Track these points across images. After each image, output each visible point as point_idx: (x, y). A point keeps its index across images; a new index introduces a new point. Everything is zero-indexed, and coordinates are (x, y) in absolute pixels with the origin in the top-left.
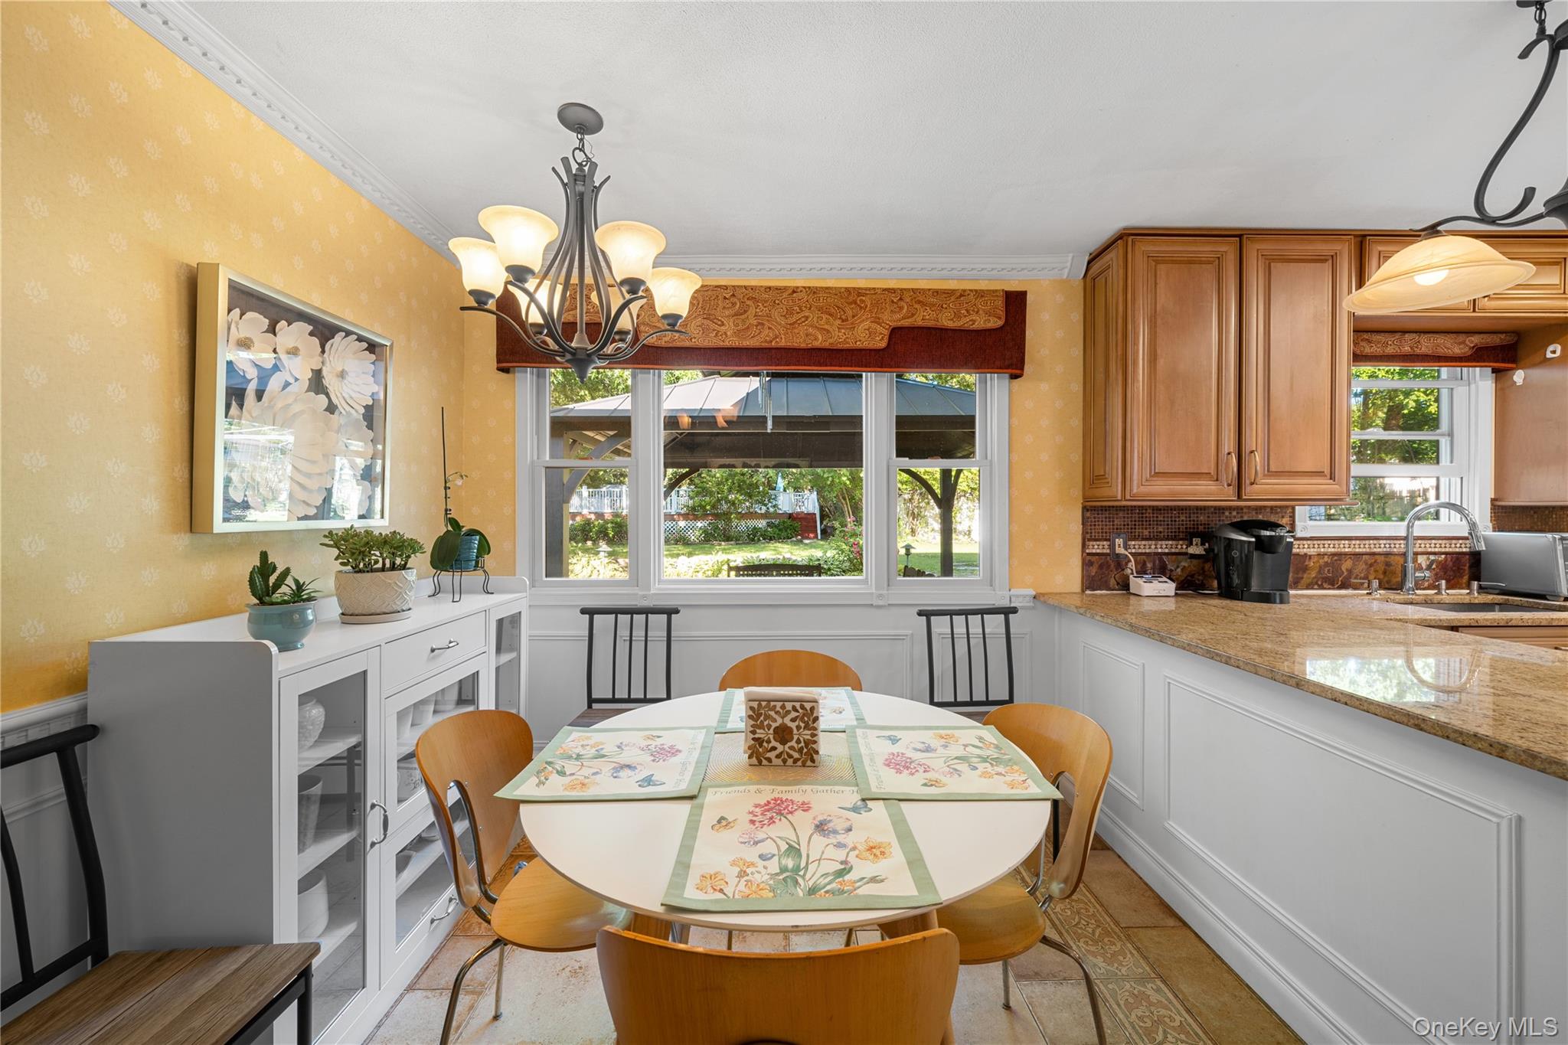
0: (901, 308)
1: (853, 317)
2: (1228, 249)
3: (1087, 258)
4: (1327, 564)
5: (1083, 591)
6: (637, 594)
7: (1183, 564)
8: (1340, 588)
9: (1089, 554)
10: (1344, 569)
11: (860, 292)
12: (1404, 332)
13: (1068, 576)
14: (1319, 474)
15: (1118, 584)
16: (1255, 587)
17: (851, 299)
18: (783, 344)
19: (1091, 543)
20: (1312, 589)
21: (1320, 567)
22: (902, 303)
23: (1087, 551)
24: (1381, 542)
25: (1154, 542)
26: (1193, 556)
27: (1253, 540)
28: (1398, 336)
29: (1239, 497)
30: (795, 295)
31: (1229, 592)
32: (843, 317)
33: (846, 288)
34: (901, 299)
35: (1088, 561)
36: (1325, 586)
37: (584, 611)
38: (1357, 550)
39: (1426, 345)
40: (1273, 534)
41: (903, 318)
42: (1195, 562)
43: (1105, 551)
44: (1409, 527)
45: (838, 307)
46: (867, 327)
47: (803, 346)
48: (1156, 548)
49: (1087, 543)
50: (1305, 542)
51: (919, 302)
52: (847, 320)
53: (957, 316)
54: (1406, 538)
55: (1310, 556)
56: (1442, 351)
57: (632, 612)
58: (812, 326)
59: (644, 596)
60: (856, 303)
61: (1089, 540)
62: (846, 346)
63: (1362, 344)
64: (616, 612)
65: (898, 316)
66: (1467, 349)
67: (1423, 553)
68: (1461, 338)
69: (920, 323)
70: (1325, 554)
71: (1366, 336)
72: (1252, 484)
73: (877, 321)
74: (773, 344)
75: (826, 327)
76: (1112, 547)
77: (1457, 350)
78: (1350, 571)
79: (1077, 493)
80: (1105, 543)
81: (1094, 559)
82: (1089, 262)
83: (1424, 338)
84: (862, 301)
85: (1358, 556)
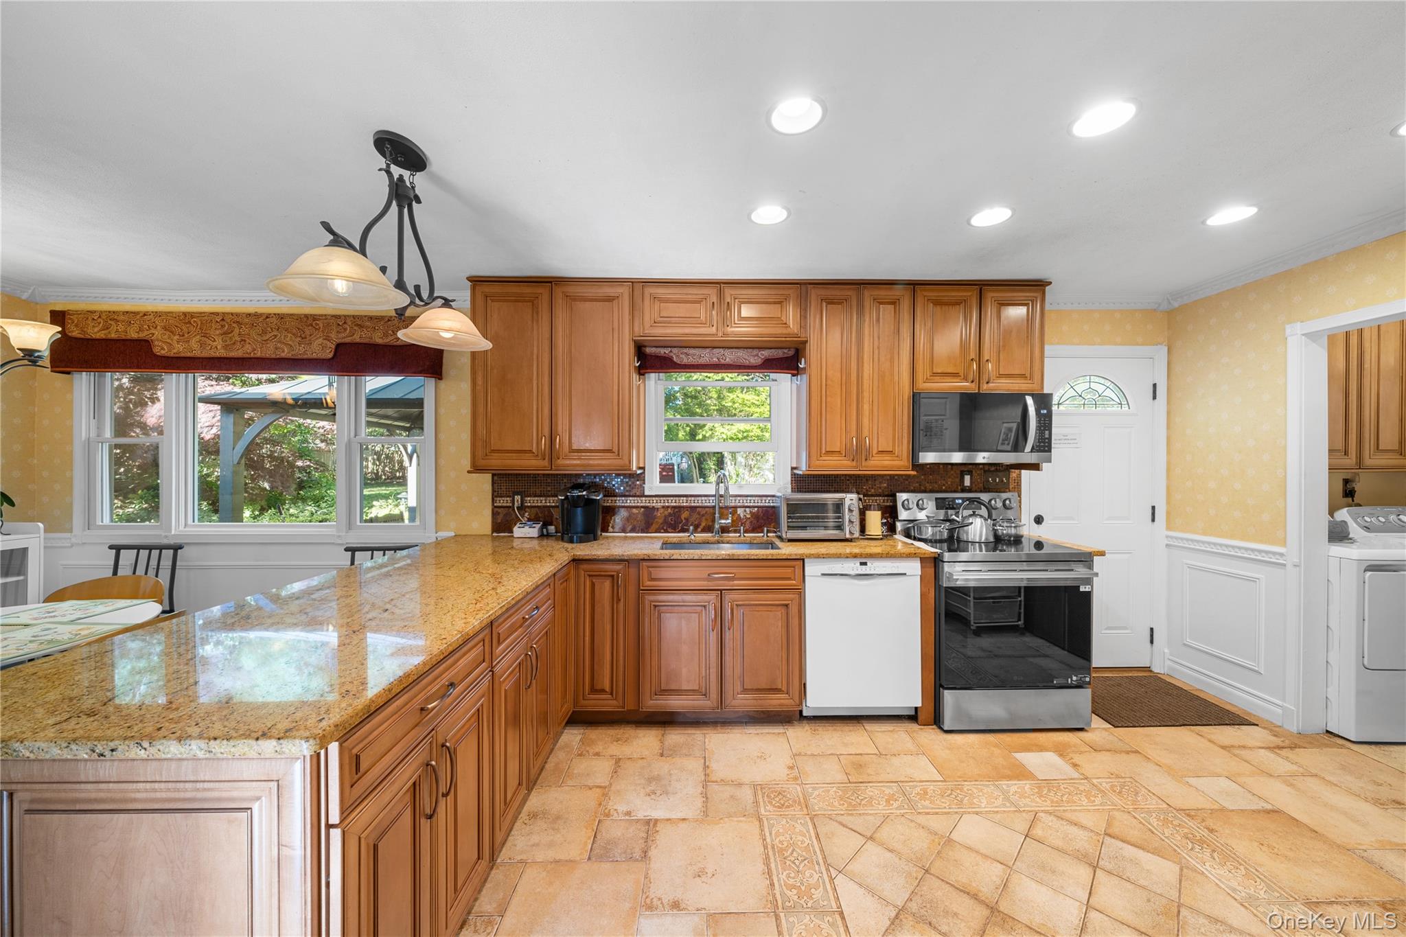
0: (345, 329)
1: (311, 335)
2: (541, 292)
4: (670, 515)
5: (492, 533)
6: (161, 535)
8: (679, 532)
9: (496, 507)
10: (683, 519)
11: (315, 318)
12: (713, 348)
13: (482, 522)
15: (507, 528)
17: (309, 322)
18: (259, 355)
19: (498, 499)
20: (660, 532)
21: (665, 516)
22: (346, 326)
23: (495, 505)
24: (710, 498)
25: (544, 498)
28: (708, 350)
29: (552, 465)
30: (268, 320)
32: (303, 336)
33: (305, 315)
34: (345, 323)
35: (496, 512)
36: (669, 530)
37: (111, 547)
38: (693, 504)
39: (729, 357)
41: (347, 337)
43: (508, 505)
44: (717, 488)
45: (299, 328)
46: (320, 343)
47: (273, 356)
48: (546, 502)
49: (495, 499)
50: (654, 499)
51: (357, 325)
52: (306, 338)
53: (386, 335)
54: (716, 496)
55: (658, 509)
56: (741, 361)
57: (150, 548)
58: (280, 342)
59: (166, 537)
60: (312, 326)
61: (496, 497)
62: (305, 357)
63: (681, 356)
64: (138, 548)
65: (340, 336)
66: (760, 359)
67: (740, 507)
68: (755, 352)
69: (358, 340)
70: (668, 507)
71: (685, 350)
72: (559, 458)
73: (328, 339)
74: (252, 354)
75: (290, 343)
76: (511, 501)
77: (755, 361)
78: (687, 520)
80: (508, 499)
81: (499, 510)
83: (727, 352)
84: (317, 324)
85: (693, 508)
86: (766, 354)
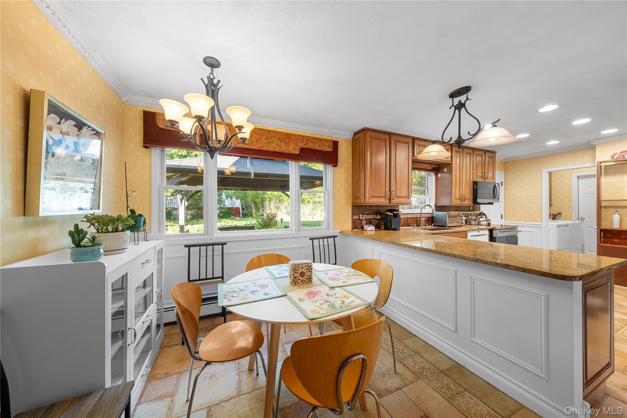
0: (303, 142)
1: (289, 143)
2: (387, 137)
3: (353, 134)
4: (406, 220)
5: (352, 230)
6: (208, 238)
7: (376, 221)
8: (408, 226)
9: (354, 219)
10: (409, 222)
11: (291, 135)
12: (420, 163)
13: (348, 226)
14: (406, 197)
15: (361, 227)
16: (393, 227)
17: (288, 137)
18: (265, 149)
19: (354, 216)
20: (403, 227)
22: (304, 140)
25: (369, 215)
26: (378, 219)
27: (393, 214)
28: (419, 163)
29: (390, 203)
30: (269, 133)
31: (387, 228)
32: (286, 142)
33: (286, 133)
34: (303, 139)
35: (354, 222)
36: (405, 226)
37: (186, 246)
38: (411, 217)
39: (424, 166)
40: (397, 213)
41: (304, 145)
42: (378, 220)
43: (357, 218)
44: (421, 211)
45: (284, 139)
46: (293, 146)
47: (272, 150)
48: (370, 217)
49: (353, 216)
50: (401, 215)
51: (309, 140)
52: (287, 143)
53: (320, 146)
54: (420, 214)
55: (402, 218)
56: (427, 168)
57: (207, 245)
58: (275, 144)
59: (211, 239)
60: (289, 138)
61: (354, 215)
62: (286, 152)
63: (413, 165)
64: (200, 245)
65: (302, 144)
66: (431, 168)
67: (423, 217)
68: (430, 165)
69: (309, 147)
70: (405, 218)
71: (414, 163)
72: (393, 200)
73: (296, 145)
74: (262, 149)
75: (280, 145)
76: (359, 217)
77: (429, 168)
79: (350, 201)
80: (357, 216)
81: (355, 220)
82: (354, 135)
83: (423, 164)
84: (292, 138)
85: (411, 218)
86: (432, 166)
